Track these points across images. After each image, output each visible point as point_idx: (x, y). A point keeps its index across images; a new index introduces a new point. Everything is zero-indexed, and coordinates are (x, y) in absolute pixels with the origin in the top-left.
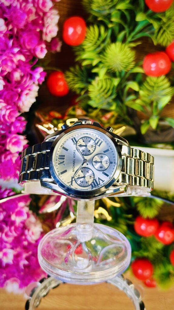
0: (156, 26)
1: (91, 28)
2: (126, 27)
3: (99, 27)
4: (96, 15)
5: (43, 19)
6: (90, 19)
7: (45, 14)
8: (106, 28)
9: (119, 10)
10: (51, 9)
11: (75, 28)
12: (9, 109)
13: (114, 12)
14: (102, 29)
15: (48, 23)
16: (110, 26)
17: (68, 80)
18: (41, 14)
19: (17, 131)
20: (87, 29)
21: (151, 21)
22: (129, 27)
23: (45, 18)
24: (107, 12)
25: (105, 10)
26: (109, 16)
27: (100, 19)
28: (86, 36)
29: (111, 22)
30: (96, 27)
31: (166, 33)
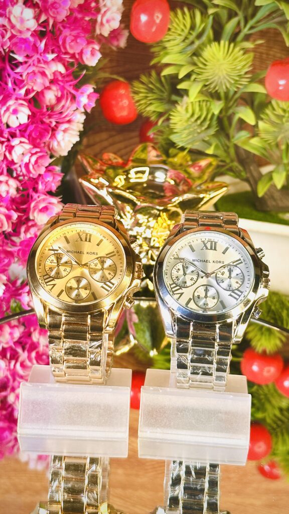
1: (179, 12)
2: (239, 11)
8: (204, 13)
11: (151, 16)
12: (36, 153)
14: (198, 15)
16: (211, 11)
17: (137, 97)
19: (47, 189)
20: (172, 14)
21: (283, 6)
22: (245, 10)
28: (170, 26)
29: (214, 5)
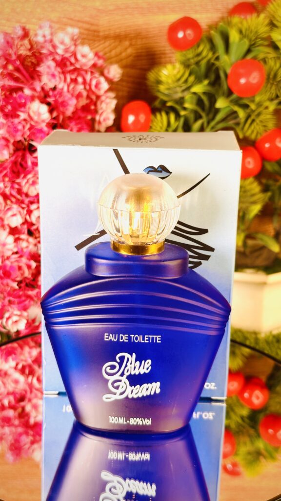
0: (242, 114)
1: (158, 115)
2: (203, 114)
3: (167, 114)
4: (165, 98)
5: (95, 104)
6: (157, 104)
7: (98, 97)
8: (178, 116)
9: (195, 93)
10: (106, 92)
11: (137, 116)
13: (188, 96)
14: (172, 117)
15: (102, 108)
16: (183, 113)
18: (94, 98)
20: (152, 117)
21: (236, 108)
22: (207, 115)
23: (99, 103)
24: (180, 95)
25: (176, 92)
26: (181, 101)
27: (169, 104)
28: (151, 125)
29: (185, 109)
30: (164, 114)
31: (255, 124)
